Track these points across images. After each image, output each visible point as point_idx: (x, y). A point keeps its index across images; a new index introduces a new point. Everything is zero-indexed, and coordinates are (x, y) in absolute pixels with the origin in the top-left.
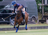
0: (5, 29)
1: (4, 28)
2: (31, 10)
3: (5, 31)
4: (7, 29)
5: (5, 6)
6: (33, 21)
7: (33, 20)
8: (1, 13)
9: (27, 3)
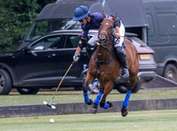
0: (64, 106)
1: (62, 105)
2: (161, 35)
3: (65, 113)
4: (74, 108)
5: (65, 19)
6: (170, 78)
7: (171, 75)
8: (51, 47)
9: (147, 9)
